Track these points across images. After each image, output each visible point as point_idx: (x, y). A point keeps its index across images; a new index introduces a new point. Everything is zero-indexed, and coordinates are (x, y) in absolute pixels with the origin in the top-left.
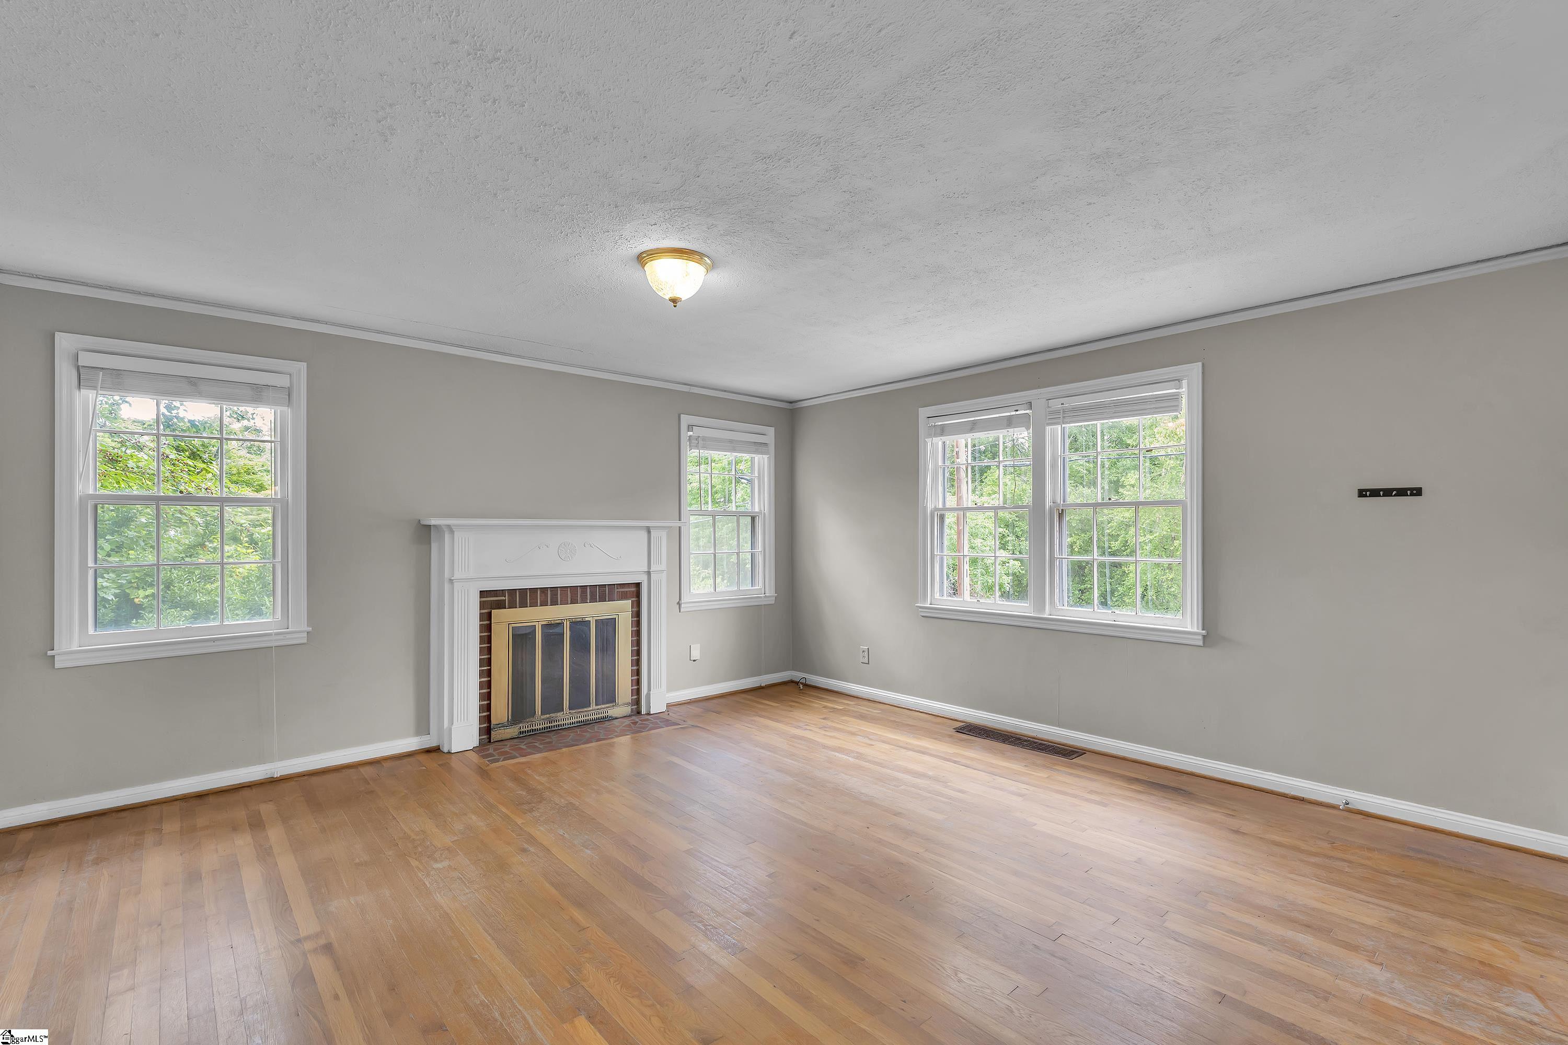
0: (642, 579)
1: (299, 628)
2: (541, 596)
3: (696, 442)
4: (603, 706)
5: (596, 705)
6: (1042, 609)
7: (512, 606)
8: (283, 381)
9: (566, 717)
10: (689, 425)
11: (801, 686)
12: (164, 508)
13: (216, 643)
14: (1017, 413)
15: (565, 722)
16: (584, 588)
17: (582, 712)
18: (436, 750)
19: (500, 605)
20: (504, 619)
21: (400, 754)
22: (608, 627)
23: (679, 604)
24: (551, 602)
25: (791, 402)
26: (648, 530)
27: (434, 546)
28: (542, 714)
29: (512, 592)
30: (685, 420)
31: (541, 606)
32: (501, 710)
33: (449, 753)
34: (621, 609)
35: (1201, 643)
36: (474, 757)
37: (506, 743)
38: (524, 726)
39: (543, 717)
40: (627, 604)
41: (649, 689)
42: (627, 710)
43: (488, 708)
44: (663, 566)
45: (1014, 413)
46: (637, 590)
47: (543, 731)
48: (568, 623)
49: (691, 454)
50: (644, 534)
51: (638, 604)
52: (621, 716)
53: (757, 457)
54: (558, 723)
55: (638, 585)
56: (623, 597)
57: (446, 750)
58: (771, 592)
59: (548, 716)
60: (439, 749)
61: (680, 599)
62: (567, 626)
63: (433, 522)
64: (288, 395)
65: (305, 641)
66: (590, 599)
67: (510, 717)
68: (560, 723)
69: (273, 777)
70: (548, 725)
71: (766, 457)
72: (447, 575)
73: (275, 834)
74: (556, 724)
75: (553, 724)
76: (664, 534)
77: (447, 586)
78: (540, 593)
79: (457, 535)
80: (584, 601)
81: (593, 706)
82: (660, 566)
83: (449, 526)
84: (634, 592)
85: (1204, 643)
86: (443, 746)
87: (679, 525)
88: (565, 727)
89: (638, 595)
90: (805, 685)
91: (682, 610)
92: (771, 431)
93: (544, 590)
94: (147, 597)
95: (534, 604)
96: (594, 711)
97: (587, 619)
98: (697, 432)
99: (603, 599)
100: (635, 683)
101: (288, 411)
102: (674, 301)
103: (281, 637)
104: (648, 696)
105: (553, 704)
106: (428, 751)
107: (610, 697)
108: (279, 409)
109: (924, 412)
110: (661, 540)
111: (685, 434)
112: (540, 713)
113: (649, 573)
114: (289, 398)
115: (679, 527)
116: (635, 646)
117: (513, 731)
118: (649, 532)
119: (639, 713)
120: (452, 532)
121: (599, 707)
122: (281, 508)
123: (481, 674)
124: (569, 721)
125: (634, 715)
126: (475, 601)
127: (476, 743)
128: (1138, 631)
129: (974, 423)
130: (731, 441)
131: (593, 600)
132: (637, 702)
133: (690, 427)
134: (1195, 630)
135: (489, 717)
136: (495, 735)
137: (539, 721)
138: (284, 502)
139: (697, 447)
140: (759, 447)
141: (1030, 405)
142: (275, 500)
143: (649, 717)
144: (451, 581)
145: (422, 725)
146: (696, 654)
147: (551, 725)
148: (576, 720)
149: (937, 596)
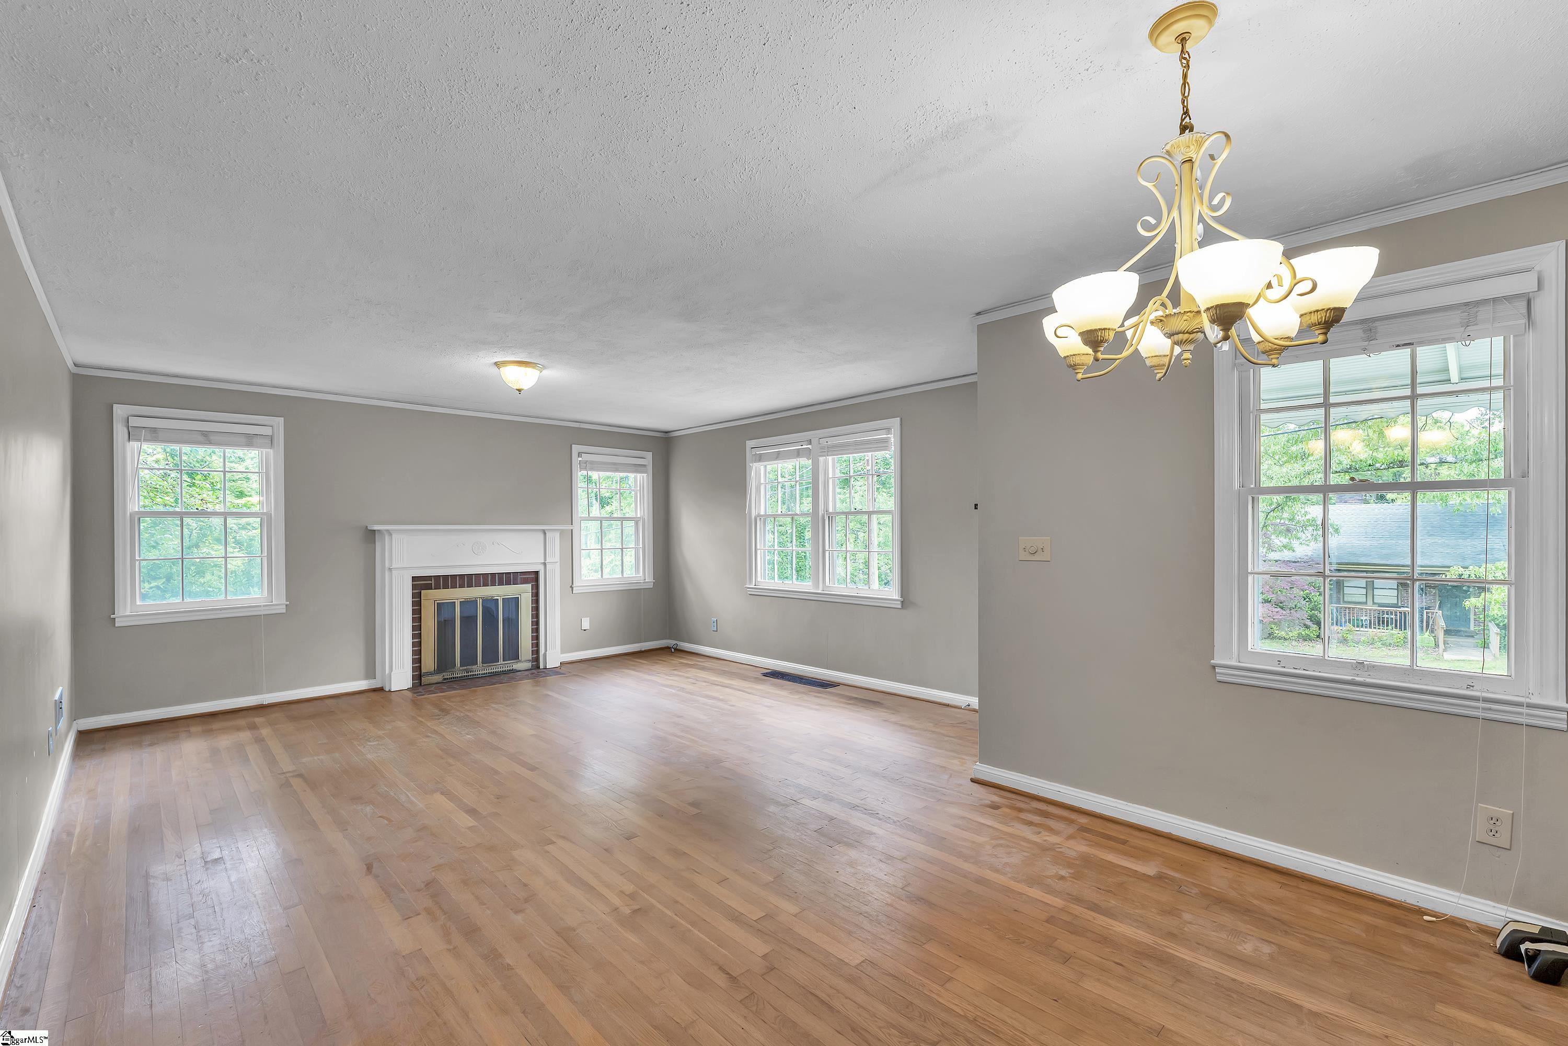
0: (540, 568)
1: (279, 602)
2: (459, 581)
3: (585, 466)
4: (509, 662)
5: (503, 661)
6: (818, 587)
7: (437, 587)
8: (267, 431)
9: (480, 669)
10: (579, 453)
11: (673, 650)
12: (187, 520)
13: (222, 612)
14: (803, 447)
15: (479, 673)
16: (493, 575)
17: (492, 666)
18: (381, 690)
19: (429, 587)
20: (432, 597)
21: (354, 692)
22: (513, 604)
23: (572, 587)
24: (467, 585)
25: (666, 432)
26: (544, 532)
27: (377, 544)
28: (460, 666)
29: (437, 578)
30: (576, 448)
31: (459, 588)
32: (429, 662)
33: (390, 691)
34: (524, 591)
35: (900, 606)
36: (409, 694)
37: (432, 685)
38: (447, 675)
39: (461, 668)
40: (528, 587)
41: (546, 650)
42: (528, 665)
43: (419, 661)
44: (557, 559)
45: (800, 447)
46: (536, 577)
47: (462, 678)
48: (481, 600)
49: (580, 475)
50: (542, 536)
51: (536, 589)
52: (523, 669)
53: (639, 475)
54: (473, 673)
55: (537, 573)
56: (525, 581)
57: (387, 690)
58: (649, 578)
59: (466, 668)
60: (383, 689)
61: (572, 584)
62: (480, 602)
63: (376, 528)
64: (271, 440)
65: (284, 611)
66: (498, 584)
67: (436, 668)
68: (475, 673)
69: (263, 704)
70: (466, 674)
71: (645, 475)
72: (387, 565)
73: (265, 732)
74: (471, 674)
75: (470, 674)
76: (557, 535)
77: (387, 573)
78: (459, 579)
79: (394, 536)
80: (493, 584)
81: (501, 662)
82: (555, 557)
83: (388, 531)
84: (533, 578)
85: (902, 606)
86: (385, 687)
87: (571, 528)
88: (479, 676)
89: (536, 580)
90: (676, 649)
91: (574, 592)
92: (649, 455)
93: (462, 576)
94: (151, 588)
95: (454, 587)
96: (502, 665)
97: (495, 598)
98: (585, 457)
99: (508, 583)
100: (534, 645)
101: (271, 451)
102: (519, 390)
103: (267, 608)
104: (545, 655)
105: (469, 658)
106: (375, 690)
107: (513, 654)
108: (264, 451)
109: (750, 444)
110: (555, 539)
111: (576, 460)
112: (459, 666)
113: (545, 564)
114: (272, 443)
115: (572, 530)
116: (534, 617)
117: (438, 678)
118: (545, 534)
119: (538, 667)
120: (391, 535)
121: (506, 662)
122: (266, 519)
123: (414, 636)
124: (482, 672)
125: (533, 669)
126: (409, 584)
127: (410, 685)
128: (849, 598)
129: (779, 453)
130: (615, 464)
131: (501, 584)
132: (536, 660)
133: (579, 455)
134: (897, 598)
135: (420, 667)
136: (425, 680)
137: (459, 671)
138: (269, 515)
139: (585, 469)
140: (638, 468)
141: (810, 442)
142: (263, 514)
143: (544, 670)
144: (390, 569)
145: (370, 673)
146: (586, 624)
147: (468, 674)
148: (487, 671)
149: (759, 579)
